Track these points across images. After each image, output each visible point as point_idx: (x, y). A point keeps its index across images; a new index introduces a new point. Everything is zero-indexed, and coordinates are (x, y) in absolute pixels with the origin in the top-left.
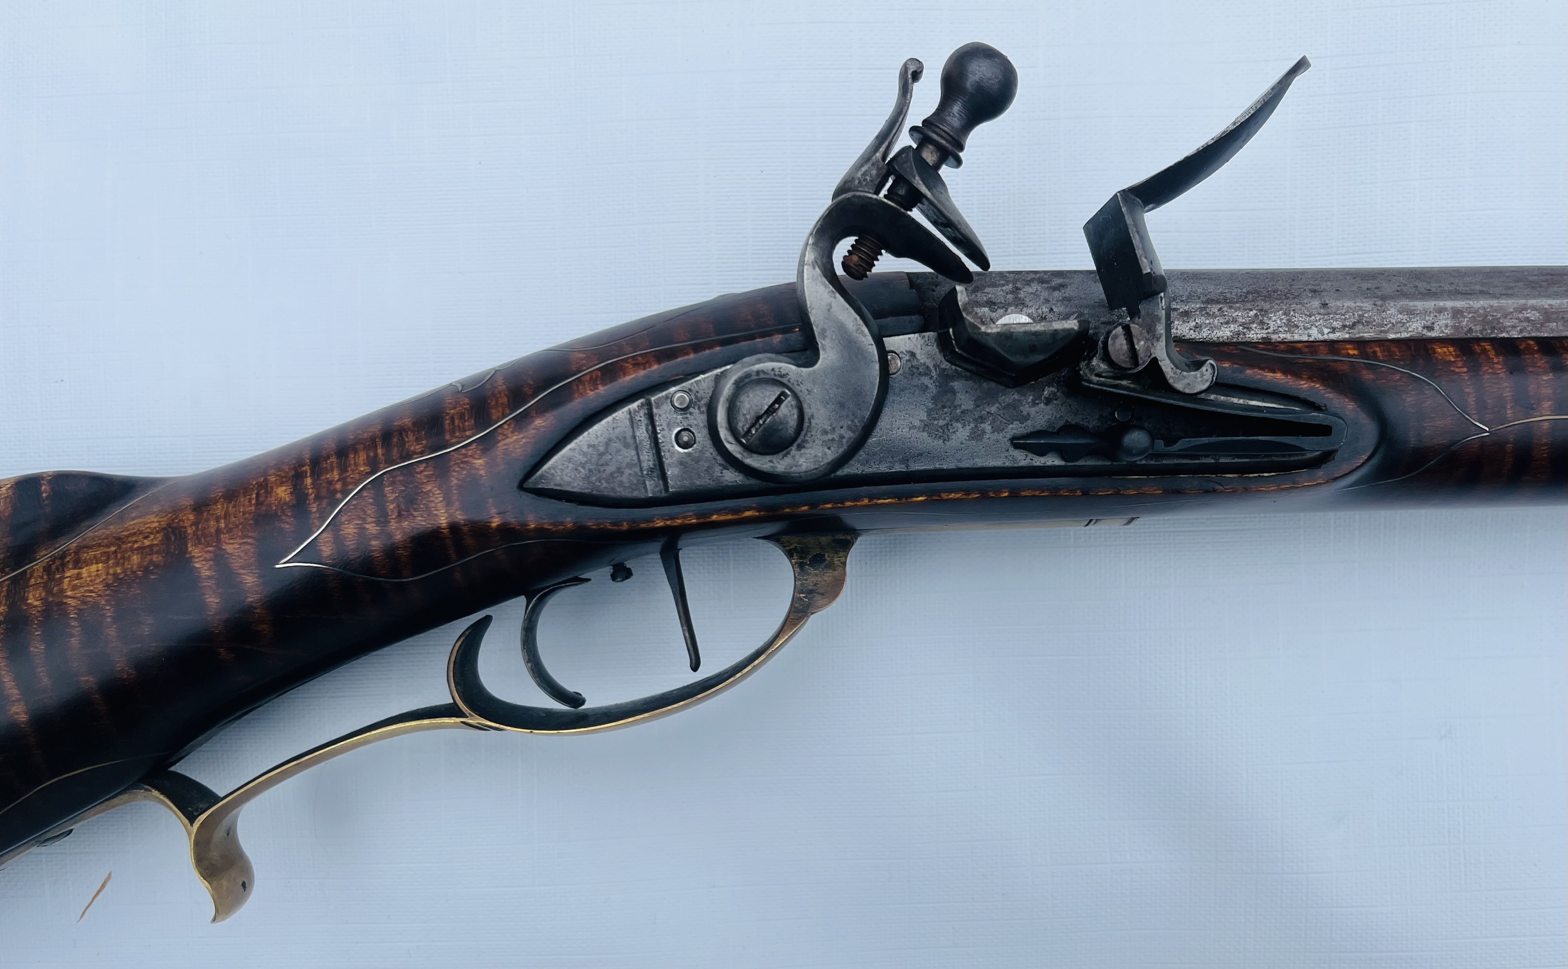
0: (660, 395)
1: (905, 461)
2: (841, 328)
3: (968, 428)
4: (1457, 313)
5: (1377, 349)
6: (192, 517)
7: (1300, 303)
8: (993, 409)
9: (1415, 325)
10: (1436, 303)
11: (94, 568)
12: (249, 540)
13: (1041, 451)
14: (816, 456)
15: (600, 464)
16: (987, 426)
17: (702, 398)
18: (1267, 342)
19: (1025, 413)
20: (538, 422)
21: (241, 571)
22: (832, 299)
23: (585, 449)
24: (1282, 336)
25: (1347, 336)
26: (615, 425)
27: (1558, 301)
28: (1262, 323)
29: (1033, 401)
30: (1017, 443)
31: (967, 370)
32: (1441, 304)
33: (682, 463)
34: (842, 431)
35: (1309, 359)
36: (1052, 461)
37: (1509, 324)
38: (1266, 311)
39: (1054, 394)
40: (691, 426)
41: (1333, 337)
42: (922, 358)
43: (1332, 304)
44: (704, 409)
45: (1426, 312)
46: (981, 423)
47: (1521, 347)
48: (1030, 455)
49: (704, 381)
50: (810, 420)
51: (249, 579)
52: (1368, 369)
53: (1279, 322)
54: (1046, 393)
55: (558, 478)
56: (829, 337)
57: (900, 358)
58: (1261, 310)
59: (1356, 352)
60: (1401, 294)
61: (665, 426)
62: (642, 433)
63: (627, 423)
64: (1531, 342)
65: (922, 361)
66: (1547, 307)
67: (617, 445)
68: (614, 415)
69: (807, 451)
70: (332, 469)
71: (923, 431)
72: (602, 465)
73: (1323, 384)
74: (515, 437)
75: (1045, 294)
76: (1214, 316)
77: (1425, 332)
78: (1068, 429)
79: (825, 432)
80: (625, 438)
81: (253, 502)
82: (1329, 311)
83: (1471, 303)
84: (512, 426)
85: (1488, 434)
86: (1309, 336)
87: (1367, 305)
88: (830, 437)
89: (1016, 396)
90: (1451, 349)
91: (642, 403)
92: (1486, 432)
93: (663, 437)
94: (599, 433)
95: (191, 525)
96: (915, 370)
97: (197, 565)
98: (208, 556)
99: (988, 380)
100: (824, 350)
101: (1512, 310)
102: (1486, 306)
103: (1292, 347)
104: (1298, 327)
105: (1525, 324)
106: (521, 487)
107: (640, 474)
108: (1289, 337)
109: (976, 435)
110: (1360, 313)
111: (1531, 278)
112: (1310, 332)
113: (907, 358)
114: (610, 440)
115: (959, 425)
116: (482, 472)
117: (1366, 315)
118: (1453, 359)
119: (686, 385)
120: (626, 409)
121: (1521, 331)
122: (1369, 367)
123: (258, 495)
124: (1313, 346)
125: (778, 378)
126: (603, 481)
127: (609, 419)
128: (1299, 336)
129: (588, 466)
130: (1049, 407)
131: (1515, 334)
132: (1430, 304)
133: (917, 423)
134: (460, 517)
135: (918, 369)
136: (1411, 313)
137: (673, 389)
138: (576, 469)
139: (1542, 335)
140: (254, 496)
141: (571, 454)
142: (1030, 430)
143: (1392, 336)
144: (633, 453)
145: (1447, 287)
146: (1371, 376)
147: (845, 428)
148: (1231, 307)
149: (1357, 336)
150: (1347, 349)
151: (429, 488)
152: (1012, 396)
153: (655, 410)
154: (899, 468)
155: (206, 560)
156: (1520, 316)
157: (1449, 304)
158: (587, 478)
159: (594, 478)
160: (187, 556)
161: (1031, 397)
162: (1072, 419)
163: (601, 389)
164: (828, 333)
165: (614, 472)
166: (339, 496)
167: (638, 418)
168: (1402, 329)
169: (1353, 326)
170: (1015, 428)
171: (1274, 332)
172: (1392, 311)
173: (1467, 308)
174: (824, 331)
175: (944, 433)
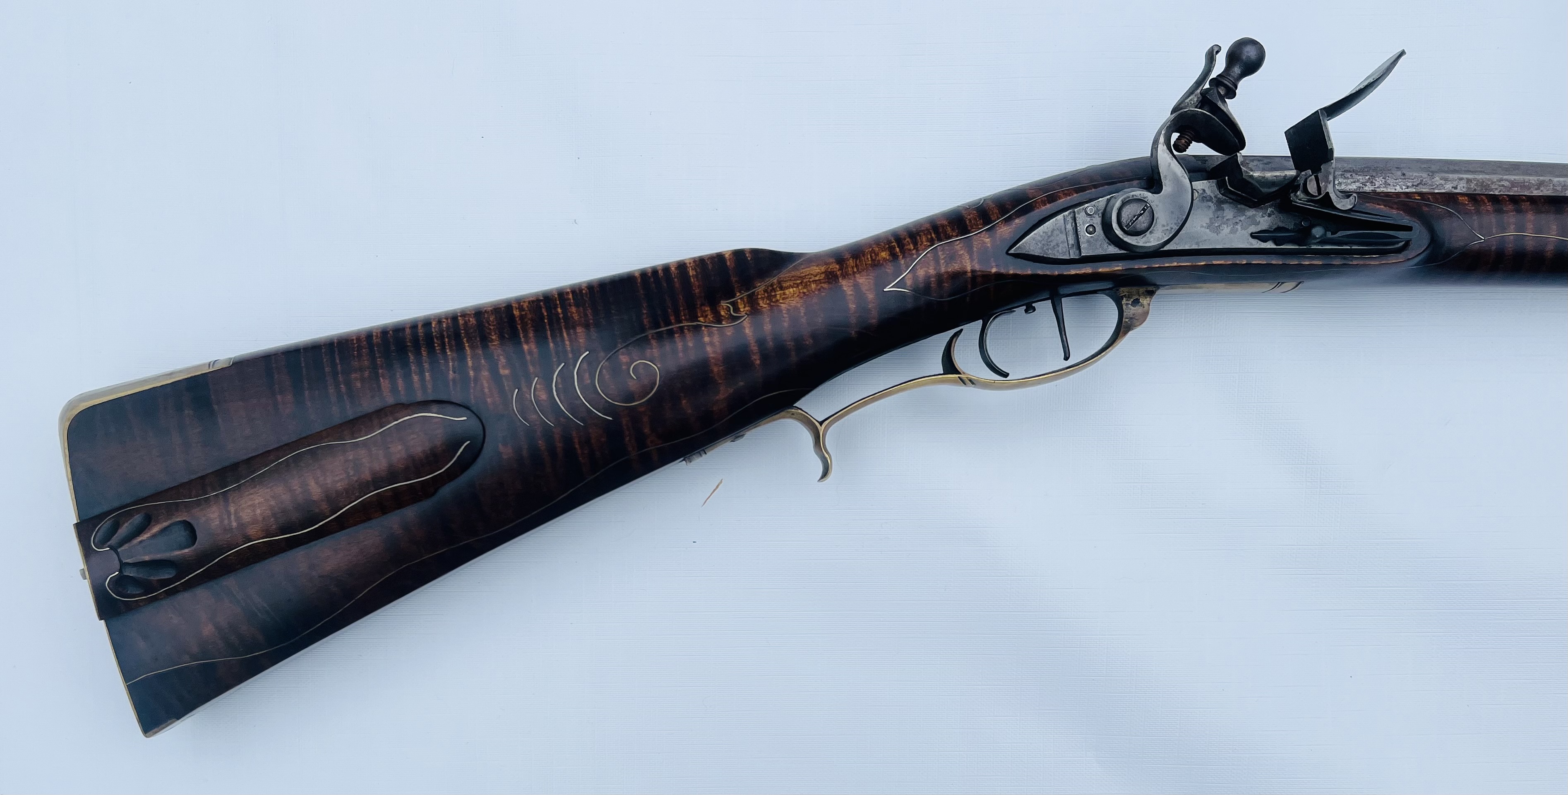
0: (1080, 208)
1: (1197, 244)
2: (1175, 174)
3: (1229, 228)
4: (1469, 181)
5: (1430, 197)
6: (837, 267)
7: (1392, 173)
8: (1242, 218)
9: (1448, 186)
10: (1459, 175)
11: (791, 290)
12: (871, 277)
13: (1264, 240)
14: (1158, 237)
15: (1048, 241)
16: (1239, 227)
17: (1100, 210)
18: (1374, 192)
19: (1258, 221)
20: (1017, 221)
21: (867, 292)
22: (1171, 161)
23: (1041, 234)
24: (1382, 189)
25: (1414, 190)
26: (1056, 223)
27: (1518, 177)
28: (1372, 182)
29: (1262, 215)
30: (1253, 236)
31: (1230, 198)
32: (1461, 176)
33: (1088, 241)
34: (1172, 226)
35: (1396, 200)
36: (1270, 245)
37: (1494, 187)
38: (1374, 176)
39: (1273, 212)
40: (1094, 223)
41: (1407, 190)
42: (1208, 192)
43: (1407, 174)
44: (1100, 215)
45: (1453, 180)
46: (1236, 225)
47: (1500, 199)
48: (1260, 242)
49: (1102, 202)
50: (1156, 219)
51: (870, 296)
52: (1425, 206)
53: (1380, 182)
54: (1268, 211)
55: (1028, 248)
56: (1168, 180)
57: (1198, 192)
58: (1371, 176)
59: (1419, 198)
60: (1441, 171)
61: (1081, 223)
62: (1069, 227)
63: (1063, 221)
64: (1505, 196)
65: (1208, 194)
66: (1513, 180)
67: (1058, 232)
68: (1056, 218)
69: (1155, 235)
70: (909, 244)
71: (1208, 228)
72: (1049, 242)
73: (1404, 212)
74: (1005, 228)
75: (1261, 166)
76: (1348, 178)
77: (1453, 189)
78: (1279, 229)
79: (1164, 226)
80: (1061, 229)
81: (870, 259)
82: (1406, 177)
83: (1476, 176)
84: (1004, 223)
85: (1483, 241)
86: (1395, 189)
87: (1425, 175)
88: (1166, 228)
89: (1254, 213)
90: (1466, 198)
91: (1070, 212)
92: (1482, 239)
93: (1080, 228)
94: (1049, 226)
95: (839, 270)
96: (1205, 199)
97: (845, 289)
98: (850, 284)
99: (1241, 204)
100: (1165, 186)
101: (1495, 180)
102: (1483, 178)
103: (1387, 194)
104: (1390, 185)
105: (1502, 188)
106: (1007, 253)
107: (1067, 247)
108: (1385, 190)
109: (1234, 231)
110: (1421, 179)
111: (1504, 166)
112: (1396, 188)
113: (1201, 192)
114: (1054, 230)
115: (1225, 226)
116: (989, 245)
117: (1424, 180)
118: (1467, 203)
119: (1093, 203)
120: (1062, 214)
121: (1500, 191)
122: (1426, 205)
123: (871, 256)
124: (1398, 194)
125: (1142, 199)
126: (1049, 250)
127: (1054, 219)
128: (1390, 190)
129: (1043, 242)
130: (1269, 218)
131: (1497, 193)
132: (1456, 176)
133: (1205, 225)
134: (977, 267)
135: (1206, 198)
136: (1446, 180)
137: (1086, 205)
138: (1037, 244)
139: (1510, 194)
140: (869, 257)
141: (1035, 236)
142: (1259, 230)
143: (1436, 191)
144: (1065, 237)
145: (1463, 169)
146: (1427, 209)
147: (1173, 224)
148: (1356, 174)
149: (1419, 190)
150: (1415, 196)
151: (962, 253)
152: (1251, 212)
153: (1077, 215)
154: (1194, 247)
155: (849, 286)
156: (1500, 183)
157: (1465, 176)
158: (1042, 248)
159: (1045, 248)
160: (840, 284)
161: (1261, 213)
162: (1281, 225)
163: (1048, 206)
164: (1168, 178)
165: (1055, 246)
166: (915, 256)
167: (1068, 219)
168: (1442, 188)
169: (1417, 186)
170: (1254, 229)
171: (1378, 187)
172: (1437, 178)
173: (1474, 179)
174: (1166, 177)
175: (1217, 230)
